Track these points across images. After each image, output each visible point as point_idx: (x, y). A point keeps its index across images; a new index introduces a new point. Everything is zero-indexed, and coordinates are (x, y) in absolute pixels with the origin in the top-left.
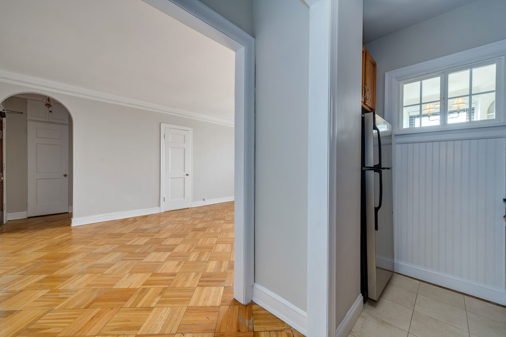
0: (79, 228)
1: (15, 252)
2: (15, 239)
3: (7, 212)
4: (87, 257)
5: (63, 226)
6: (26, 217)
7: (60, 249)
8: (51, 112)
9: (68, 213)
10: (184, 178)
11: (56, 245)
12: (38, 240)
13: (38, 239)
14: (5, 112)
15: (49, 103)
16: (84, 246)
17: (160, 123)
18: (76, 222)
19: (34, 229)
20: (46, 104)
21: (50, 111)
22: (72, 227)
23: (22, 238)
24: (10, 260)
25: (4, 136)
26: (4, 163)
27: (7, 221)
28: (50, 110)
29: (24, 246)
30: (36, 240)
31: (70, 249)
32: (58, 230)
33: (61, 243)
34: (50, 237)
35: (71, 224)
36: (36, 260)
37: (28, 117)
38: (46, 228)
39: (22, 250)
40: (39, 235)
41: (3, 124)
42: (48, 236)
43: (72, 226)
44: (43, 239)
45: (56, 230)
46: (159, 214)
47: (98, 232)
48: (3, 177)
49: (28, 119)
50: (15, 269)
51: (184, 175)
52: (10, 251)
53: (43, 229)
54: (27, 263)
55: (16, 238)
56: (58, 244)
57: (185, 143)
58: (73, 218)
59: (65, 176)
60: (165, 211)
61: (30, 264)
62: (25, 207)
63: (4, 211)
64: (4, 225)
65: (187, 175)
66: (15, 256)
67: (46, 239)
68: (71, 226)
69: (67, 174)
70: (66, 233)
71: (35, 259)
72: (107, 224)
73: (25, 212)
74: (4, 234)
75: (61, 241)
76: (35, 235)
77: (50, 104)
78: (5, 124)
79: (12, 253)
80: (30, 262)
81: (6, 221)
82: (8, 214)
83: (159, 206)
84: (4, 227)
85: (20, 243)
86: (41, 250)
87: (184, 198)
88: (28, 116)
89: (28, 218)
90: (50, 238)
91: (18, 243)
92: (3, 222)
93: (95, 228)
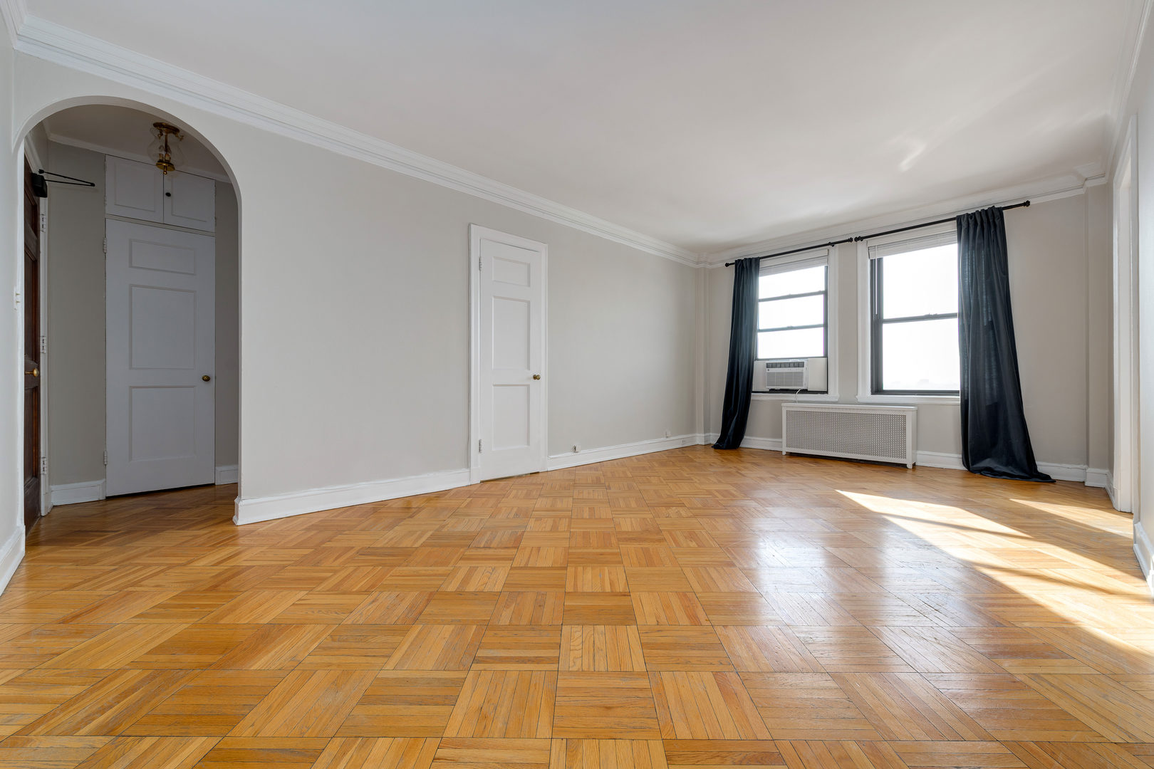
0: (262, 529)
1: (77, 616)
2: (74, 567)
3: (51, 482)
4: (336, 644)
5: (212, 522)
6: (102, 497)
7: (227, 605)
8: (168, 195)
9: (213, 485)
10: (528, 386)
11: (207, 590)
12: (148, 572)
13: (146, 566)
14: (45, 176)
15: (167, 158)
16: (302, 594)
17: (469, 225)
18: (249, 511)
19: (128, 532)
20: (158, 159)
21: (165, 192)
22: (239, 528)
23: (93, 561)
24: (58, 654)
25: (41, 254)
26: (41, 335)
27: (50, 506)
28: (168, 190)
29: (102, 591)
30: (138, 570)
31: (263, 608)
32: (200, 536)
33: (225, 581)
34: (183, 560)
35: (235, 517)
36: (154, 658)
37: (106, 208)
38: (163, 531)
39: (97, 607)
40: (145, 553)
41: (41, 217)
42: (174, 555)
43: (239, 523)
44: (162, 568)
45: (196, 537)
46: (467, 489)
47: (323, 542)
48: (39, 369)
49: (107, 212)
50: (78, 698)
51: (529, 379)
52: (61, 613)
53: (154, 532)
54: (122, 671)
55: (76, 562)
56: (214, 588)
57: (529, 285)
58: (240, 500)
59: (207, 379)
60: (482, 480)
61: (134, 675)
62: (97, 467)
63: (42, 476)
64: (43, 520)
65: (535, 377)
66: (78, 634)
67: (171, 566)
68: (234, 524)
69: (212, 374)
70: (227, 545)
71: (149, 653)
72: (339, 518)
73: (100, 482)
74: (43, 548)
75: (219, 574)
76: (133, 552)
77: (171, 162)
78: (46, 217)
79: (64, 621)
80: (135, 664)
81: (46, 508)
82: (53, 487)
83: (467, 464)
84: (42, 526)
85: (90, 580)
86: (163, 611)
87: (528, 443)
88: (106, 202)
89: (108, 498)
90: (184, 565)
91: (85, 581)
92: (40, 510)
93: (308, 529)
